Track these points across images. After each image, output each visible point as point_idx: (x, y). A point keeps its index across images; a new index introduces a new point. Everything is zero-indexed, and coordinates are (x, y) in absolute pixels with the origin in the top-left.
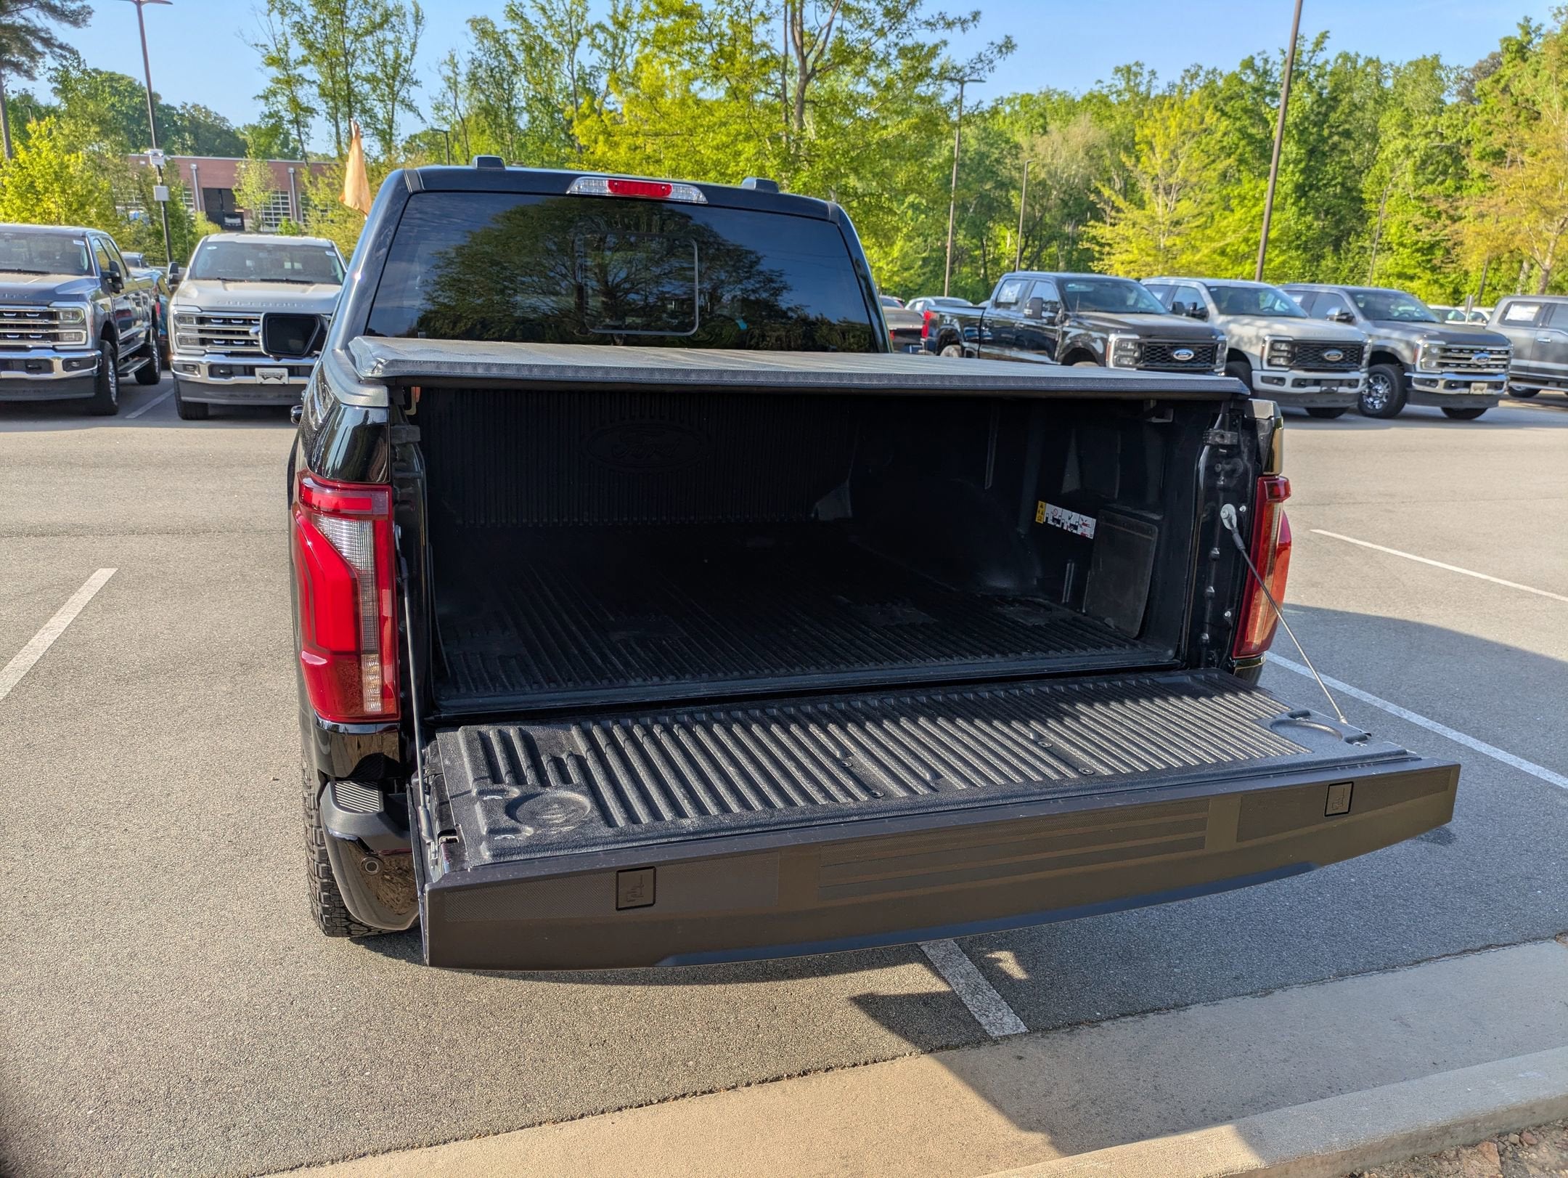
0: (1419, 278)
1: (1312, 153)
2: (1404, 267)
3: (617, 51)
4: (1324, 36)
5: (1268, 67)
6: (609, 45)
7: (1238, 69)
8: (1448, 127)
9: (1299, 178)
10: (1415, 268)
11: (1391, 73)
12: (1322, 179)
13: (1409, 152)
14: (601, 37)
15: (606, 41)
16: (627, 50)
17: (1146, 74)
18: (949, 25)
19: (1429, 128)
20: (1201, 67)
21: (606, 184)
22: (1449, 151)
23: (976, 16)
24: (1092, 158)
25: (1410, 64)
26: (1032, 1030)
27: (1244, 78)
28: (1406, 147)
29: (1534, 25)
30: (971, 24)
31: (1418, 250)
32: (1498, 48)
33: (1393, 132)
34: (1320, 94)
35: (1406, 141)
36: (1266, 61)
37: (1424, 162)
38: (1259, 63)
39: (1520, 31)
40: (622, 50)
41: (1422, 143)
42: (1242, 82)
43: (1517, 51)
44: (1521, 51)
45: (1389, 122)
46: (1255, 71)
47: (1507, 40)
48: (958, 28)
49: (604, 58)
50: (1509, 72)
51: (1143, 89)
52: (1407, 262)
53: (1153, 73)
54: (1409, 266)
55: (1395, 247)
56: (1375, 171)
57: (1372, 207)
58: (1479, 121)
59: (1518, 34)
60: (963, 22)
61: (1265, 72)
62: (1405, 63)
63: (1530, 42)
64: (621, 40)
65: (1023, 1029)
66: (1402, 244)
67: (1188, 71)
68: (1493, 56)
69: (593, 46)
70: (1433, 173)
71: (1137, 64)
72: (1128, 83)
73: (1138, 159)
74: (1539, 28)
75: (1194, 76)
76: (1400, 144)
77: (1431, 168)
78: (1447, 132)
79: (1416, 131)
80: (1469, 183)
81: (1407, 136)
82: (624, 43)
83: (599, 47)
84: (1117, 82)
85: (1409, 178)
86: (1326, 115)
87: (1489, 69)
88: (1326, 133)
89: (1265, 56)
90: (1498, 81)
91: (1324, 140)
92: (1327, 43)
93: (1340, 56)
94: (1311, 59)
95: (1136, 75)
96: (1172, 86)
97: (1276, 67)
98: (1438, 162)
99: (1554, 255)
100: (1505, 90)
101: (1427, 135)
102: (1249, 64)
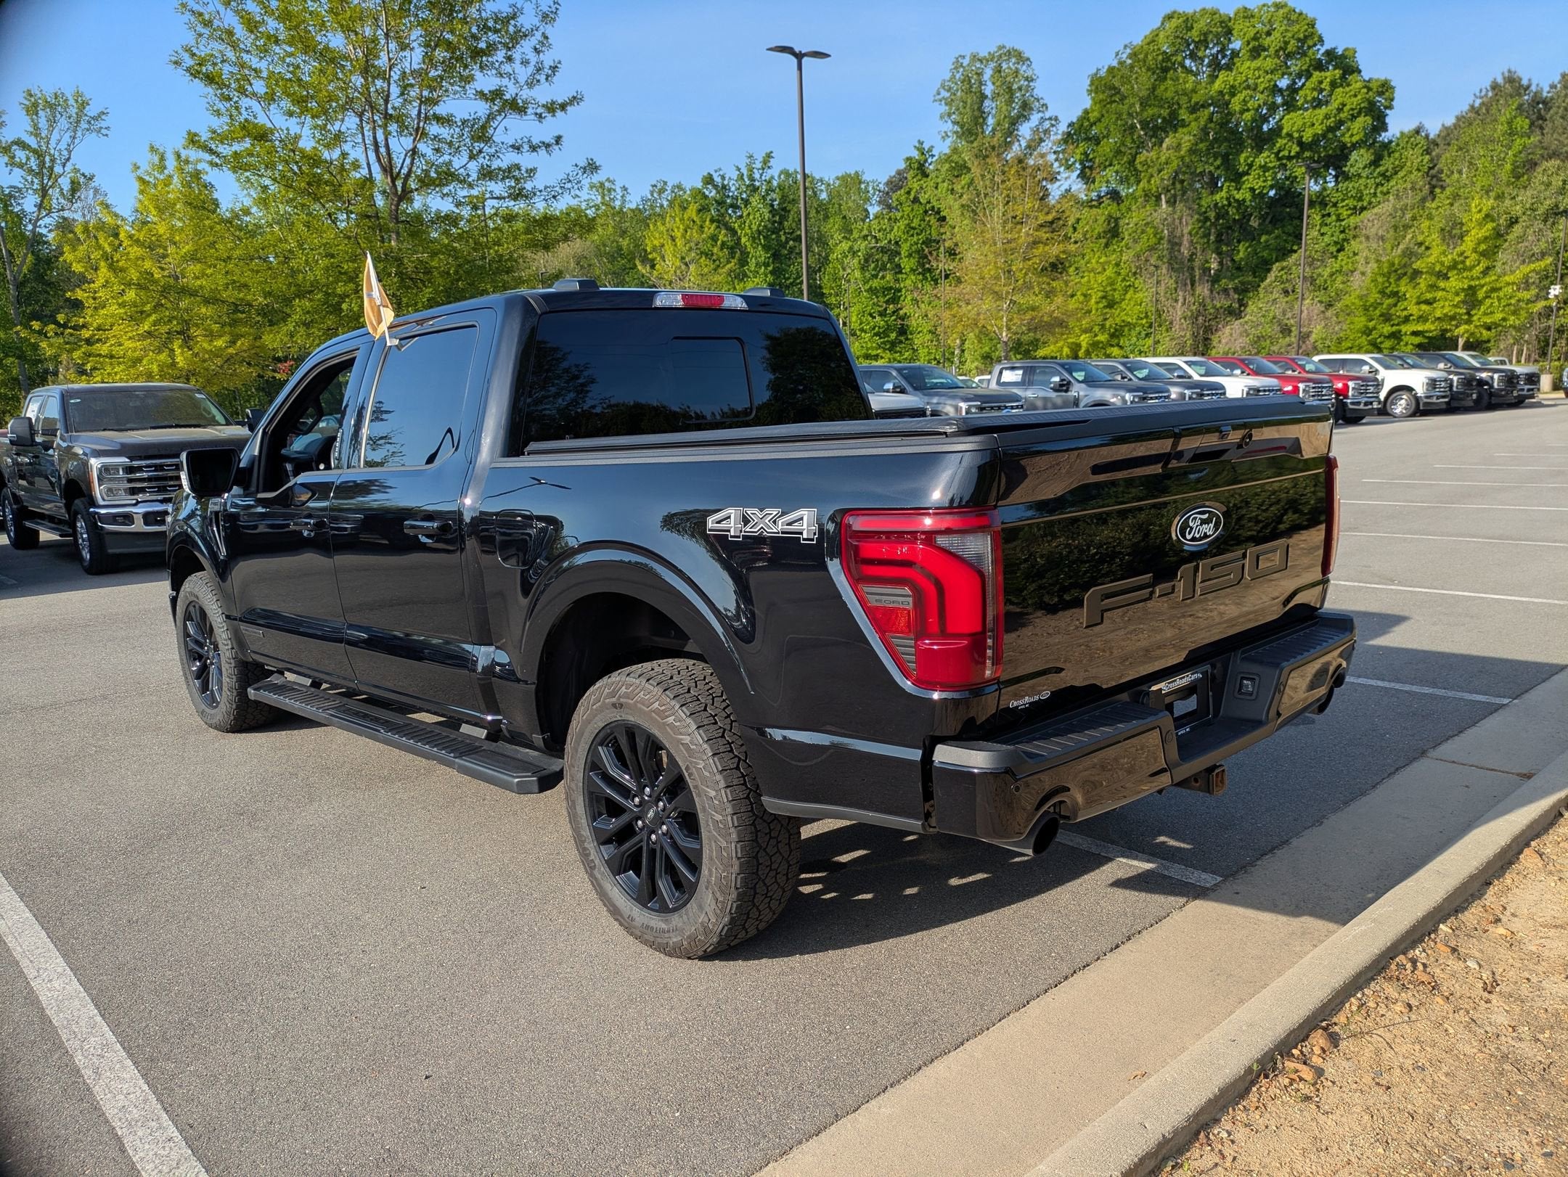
0: (882, 358)
1: (776, 256)
2: (868, 349)
3: (45, 171)
4: (769, 156)
5: (726, 182)
6: (33, 163)
7: (699, 185)
8: (879, 231)
9: (770, 278)
10: (877, 349)
11: (823, 187)
12: (789, 278)
13: (854, 253)
14: (21, 155)
15: (28, 159)
16: (58, 169)
17: (619, 190)
18: (534, 148)
19: (865, 232)
20: (665, 183)
21: (680, 297)
22: (883, 250)
23: (558, 140)
24: (582, 267)
25: (838, 178)
26: (1226, 877)
27: (707, 193)
28: (851, 248)
29: (926, 146)
30: (556, 147)
31: (876, 335)
32: (902, 166)
33: (838, 237)
34: (772, 206)
35: (850, 243)
36: (723, 178)
37: (866, 261)
38: (718, 179)
39: (917, 152)
40: (51, 168)
41: (862, 246)
42: (706, 197)
43: (918, 169)
44: (921, 169)
45: (832, 228)
46: (715, 187)
47: (908, 159)
48: (542, 152)
49: (29, 178)
50: (916, 186)
51: (618, 203)
52: (869, 345)
53: (625, 189)
54: (872, 348)
55: (858, 333)
56: (829, 269)
57: (833, 300)
58: (902, 224)
59: (915, 154)
60: (547, 146)
61: (724, 187)
62: (833, 177)
63: (926, 161)
64: (47, 159)
65: (1219, 879)
66: (862, 330)
67: (655, 186)
68: (899, 173)
69: (13, 164)
70: (874, 269)
71: (608, 180)
72: (603, 198)
73: (653, 267)
74: (930, 150)
75: (662, 191)
76: (845, 246)
77: (873, 265)
78: (879, 235)
79: (855, 235)
80: (904, 276)
81: (849, 239)
82: (53, 161)
83: (21, 166)
84: (594, 197)
85: (857, 274)
86: (780, 223)
87: (896, 183)
88: (783, 238)
89: (721, 173)
90: (909, 193)
91: (784, 245)
92: (772, 162)
93: (781, 173)
94: (761, 175)
95: (609, 190)
96: (644, 200)
97: (732, 182)
98: (877, 260)
99: (1009, 329)
100: (916, 200)
101: (865, 237)
102: (709, 180)
